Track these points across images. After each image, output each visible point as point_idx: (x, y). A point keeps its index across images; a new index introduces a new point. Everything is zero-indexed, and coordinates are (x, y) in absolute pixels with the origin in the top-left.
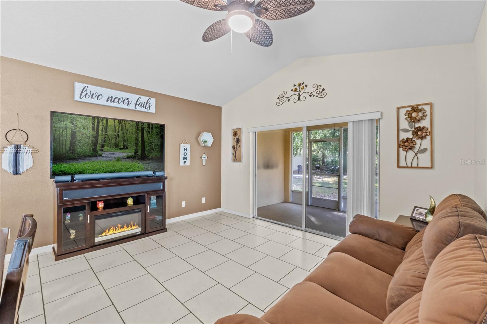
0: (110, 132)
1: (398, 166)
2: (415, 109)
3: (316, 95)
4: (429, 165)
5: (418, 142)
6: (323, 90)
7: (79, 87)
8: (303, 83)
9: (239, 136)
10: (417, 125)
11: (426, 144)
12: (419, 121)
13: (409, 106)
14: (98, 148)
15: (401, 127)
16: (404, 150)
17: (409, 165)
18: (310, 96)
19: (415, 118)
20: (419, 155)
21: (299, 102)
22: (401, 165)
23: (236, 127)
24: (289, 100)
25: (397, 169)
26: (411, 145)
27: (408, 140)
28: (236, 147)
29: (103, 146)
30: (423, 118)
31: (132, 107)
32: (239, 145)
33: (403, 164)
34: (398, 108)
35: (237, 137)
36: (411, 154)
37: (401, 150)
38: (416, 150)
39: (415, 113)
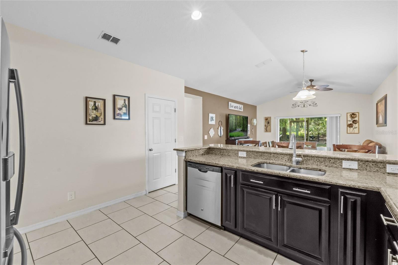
0: (238, 121)
1: (347, 133)
2: (353, 114)
3: (313, 105)
4: (358, 133)
5: (354, 125)
6: (316, 104)
7: (230, 103)
9: (269, 120)
10: (354, 119)
11: (357, 125)
12: (354, 118)
13: (351, 113)
14: (236, 127)
15: (348, 120)
16: (349, 127)
17: (351, 133)
18: (310, 105)
19: (353, 117)
20: (354, 129)
21: (304, 108)
22: (348, 133)
23: (267, 116)
24: (299, 106)
26: (352, 126)
27: (351, 124)
28: (267, 125)
29: (237, 126)
30: (356, 117)
31: (238, 110)
32: (269, 125)
33: (349, 132)
34: (347, 113)
35: (268, 121)
36: (352, 129)
37: (348, 127)
38: (353, 127)
39: (353, 115)
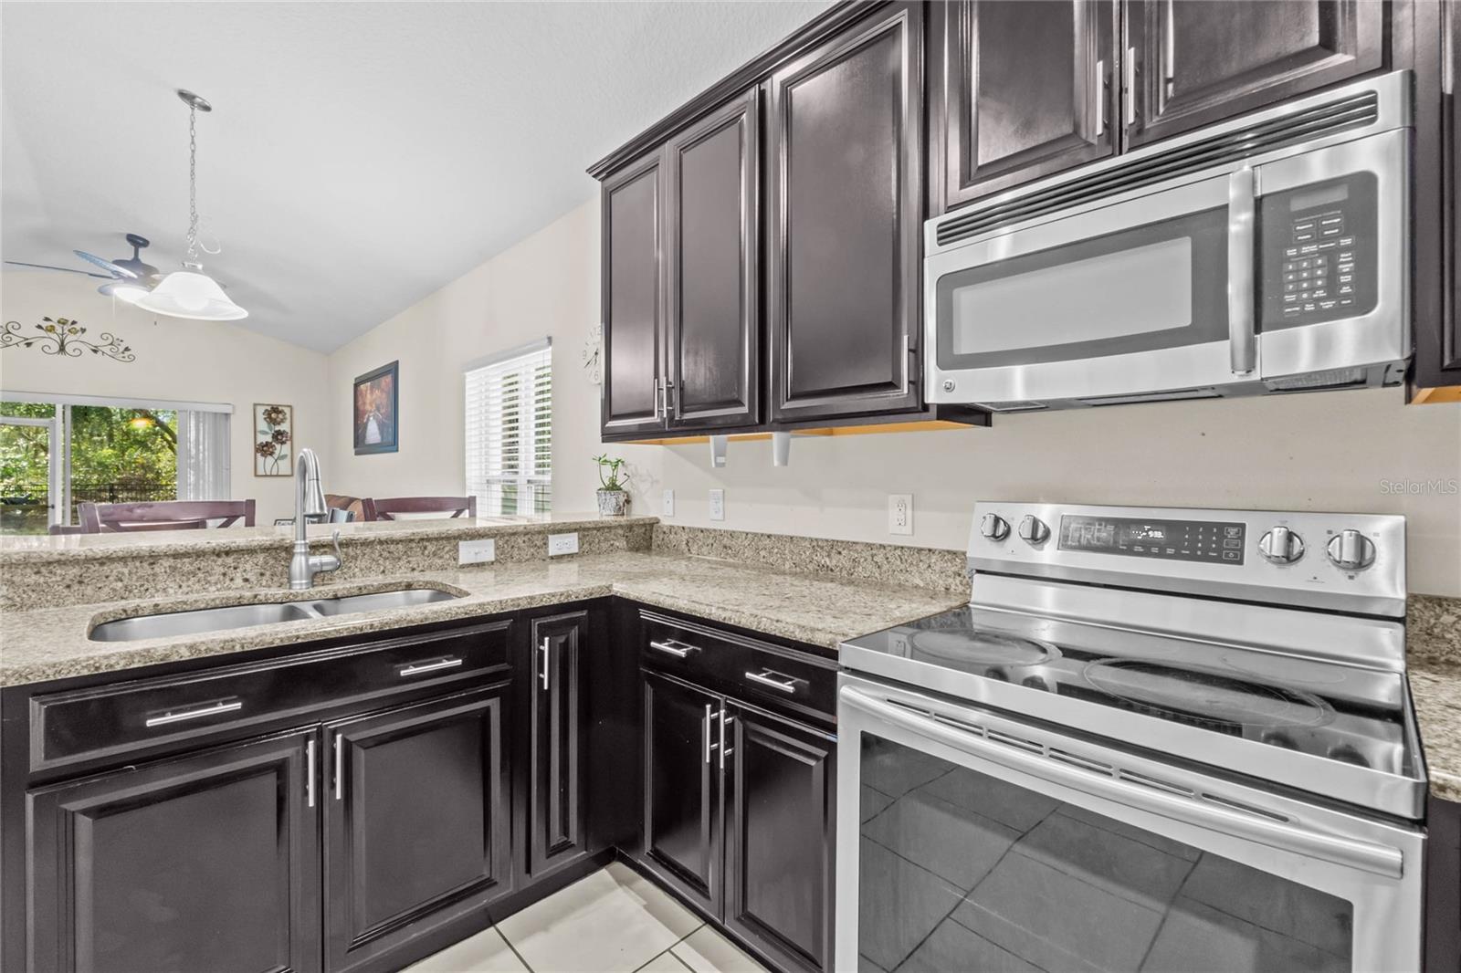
1: (256, 475)
2: (275, 410)
3: (110, 353)
4: (289, 473)
5: (278, 446)
6: (128, 349)
8: (74, 323)
10: (277, 428)
11: (285, 449)
12: (279, 424)
13: (268, 405)
15: (259, 428)
16: (262, 455)
17: (269, 474)
18: (95, 351)
19: (274, 420)
20: (279, 461)
21: (61, 356)
22: (259, 474)
24: (28, 344)
25: (254, 478)
26: (271, 450)
27: (267, 443)
30: (283, 421)
33: (261, 472)
34: (255, 405)
36: (270, 460)
37: (259, 455)
38: (276, 456)
39: (274, 414)
